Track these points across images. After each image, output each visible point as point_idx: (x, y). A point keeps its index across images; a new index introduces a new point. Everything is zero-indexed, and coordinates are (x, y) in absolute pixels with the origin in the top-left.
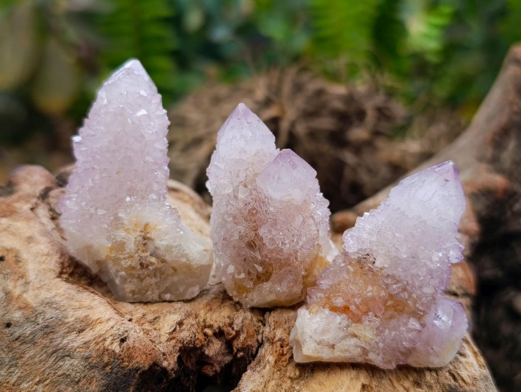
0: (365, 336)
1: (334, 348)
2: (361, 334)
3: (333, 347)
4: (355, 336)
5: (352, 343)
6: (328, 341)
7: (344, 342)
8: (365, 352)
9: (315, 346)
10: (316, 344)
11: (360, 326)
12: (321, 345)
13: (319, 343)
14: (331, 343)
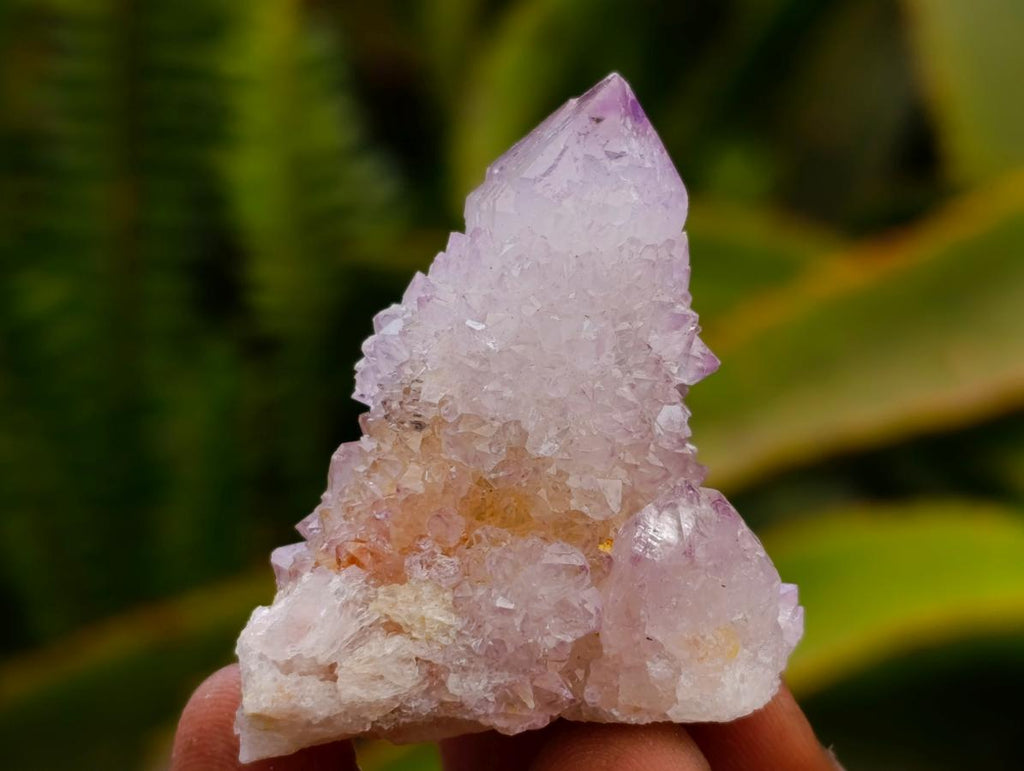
0: (423, 619)
1: (335, 679)
2: (410, 617)
3: (330, 672)
4: (393, 628)
5: (389, 651)
6: (314, 654)
7: (364, 652)
8: (433, 674)
9: (275, 680)
10: (278, 672)
11: (404, 592)
12: (295, 673)
13: (287, 668)
14: (324, 659)
